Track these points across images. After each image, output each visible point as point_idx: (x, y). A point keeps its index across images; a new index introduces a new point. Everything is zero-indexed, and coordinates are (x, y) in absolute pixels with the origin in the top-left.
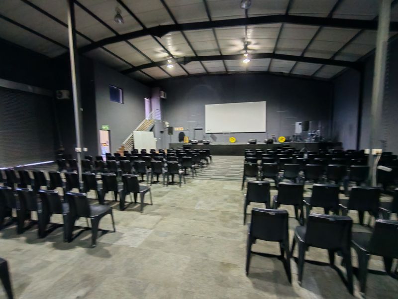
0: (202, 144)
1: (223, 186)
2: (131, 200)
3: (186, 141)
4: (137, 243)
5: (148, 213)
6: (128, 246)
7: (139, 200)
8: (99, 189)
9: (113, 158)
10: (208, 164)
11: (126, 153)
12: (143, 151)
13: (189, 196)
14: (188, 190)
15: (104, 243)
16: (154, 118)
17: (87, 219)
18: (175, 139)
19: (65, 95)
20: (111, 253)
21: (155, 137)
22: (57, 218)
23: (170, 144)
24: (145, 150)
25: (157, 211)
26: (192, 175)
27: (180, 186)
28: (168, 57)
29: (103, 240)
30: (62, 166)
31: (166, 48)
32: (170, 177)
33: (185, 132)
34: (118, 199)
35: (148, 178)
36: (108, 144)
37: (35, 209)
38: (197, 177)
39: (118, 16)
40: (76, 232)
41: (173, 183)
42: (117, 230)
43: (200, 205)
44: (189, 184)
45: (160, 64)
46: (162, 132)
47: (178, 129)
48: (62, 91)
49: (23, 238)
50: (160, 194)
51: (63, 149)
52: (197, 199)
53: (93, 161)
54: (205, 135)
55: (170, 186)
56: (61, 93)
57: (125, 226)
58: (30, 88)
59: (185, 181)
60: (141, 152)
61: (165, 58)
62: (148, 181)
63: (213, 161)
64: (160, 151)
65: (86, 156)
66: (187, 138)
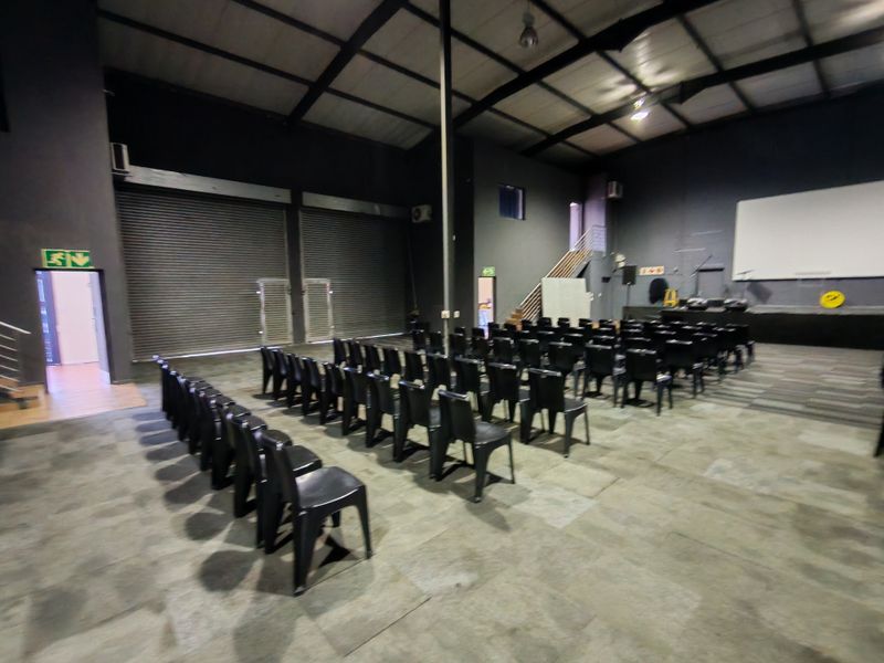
0: (720, 310)
1: (799, 433)
2: (543, 424)
3: (671, 301)
4: (562, 519)
5: (580, 461)
6: (541, 520)
7: (560, 428)
8: (483, 393)
9: (503, 334)
10: (738, 363)
11: (526, 324)
12: (563, 322)
13: (684, 442)
14: (679, 426)
15: (495, 500)
16: (588, 246)
17: (464, 446)
18: (639, 296)
19: (425, 213)
20: (509, 523)
21: (588, 290)
22: (418, 434)
23: (626, 309)
24: (567, 320)
25: (601, 460)
26: (691, 389)
27: (659, 412)
28: (635, 93)
29: (493, 492)
30: (419, 344)
31: (632, 73)
32: (631, 388)
33: (668, 279)
34: (517, 419)
35: (576, 383)
36: (491, 305)
37: (391, 412)
38: (707, 395)
39: (529, 30)
40: (448, 464)
41: (637, 402)
42: (518, 481)
43: (720, 470)
44: (684, 411)
45: (611, 117)
46: (606, 280)
47: (648, 272)
48: (421, 207)
49: (373, 455)
50: (608, 423)
51: (416, 313)
52: (709, 452)
53: (467, 337)
54: (730, 284)
55: (630, 409)
56: (418, 211)
57: (535, 476)
58: (377, 209)
59: (671, 400)
60: (559, 323)
61: (626, 98)
62: (576, 389)
63: (757, 358)
64: (602, 323)
65: (457, 326)
66: (674, 294)
